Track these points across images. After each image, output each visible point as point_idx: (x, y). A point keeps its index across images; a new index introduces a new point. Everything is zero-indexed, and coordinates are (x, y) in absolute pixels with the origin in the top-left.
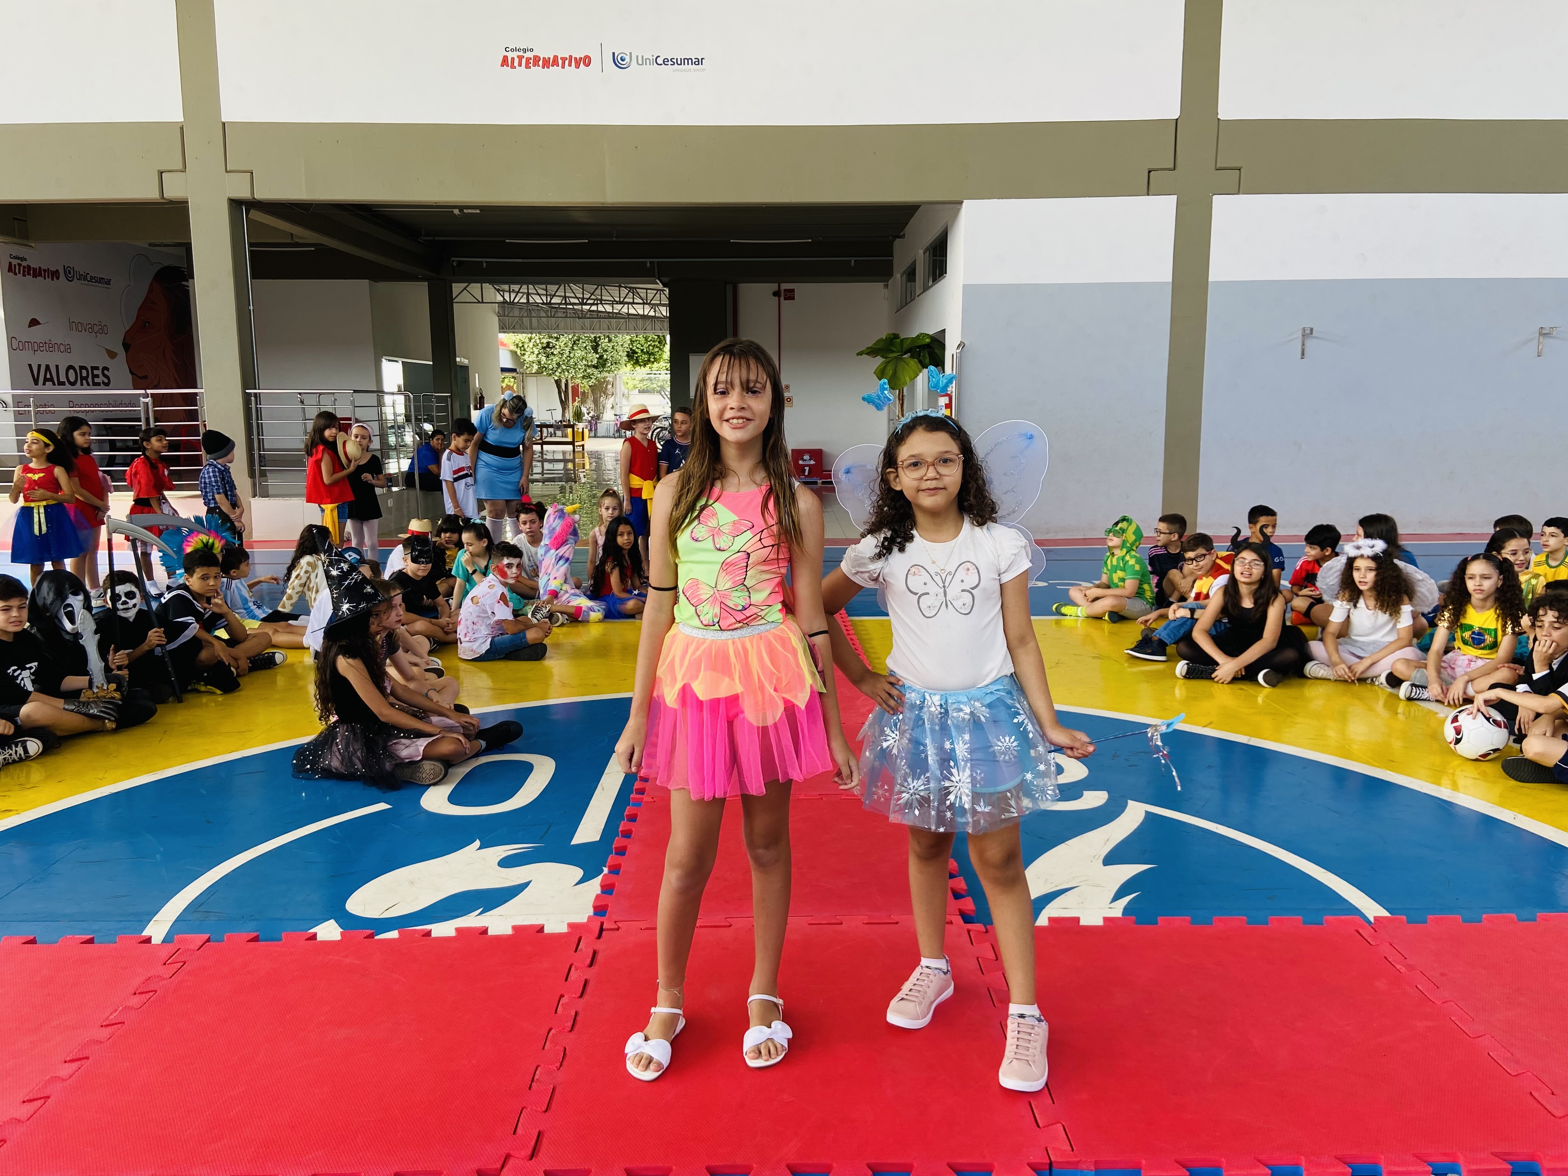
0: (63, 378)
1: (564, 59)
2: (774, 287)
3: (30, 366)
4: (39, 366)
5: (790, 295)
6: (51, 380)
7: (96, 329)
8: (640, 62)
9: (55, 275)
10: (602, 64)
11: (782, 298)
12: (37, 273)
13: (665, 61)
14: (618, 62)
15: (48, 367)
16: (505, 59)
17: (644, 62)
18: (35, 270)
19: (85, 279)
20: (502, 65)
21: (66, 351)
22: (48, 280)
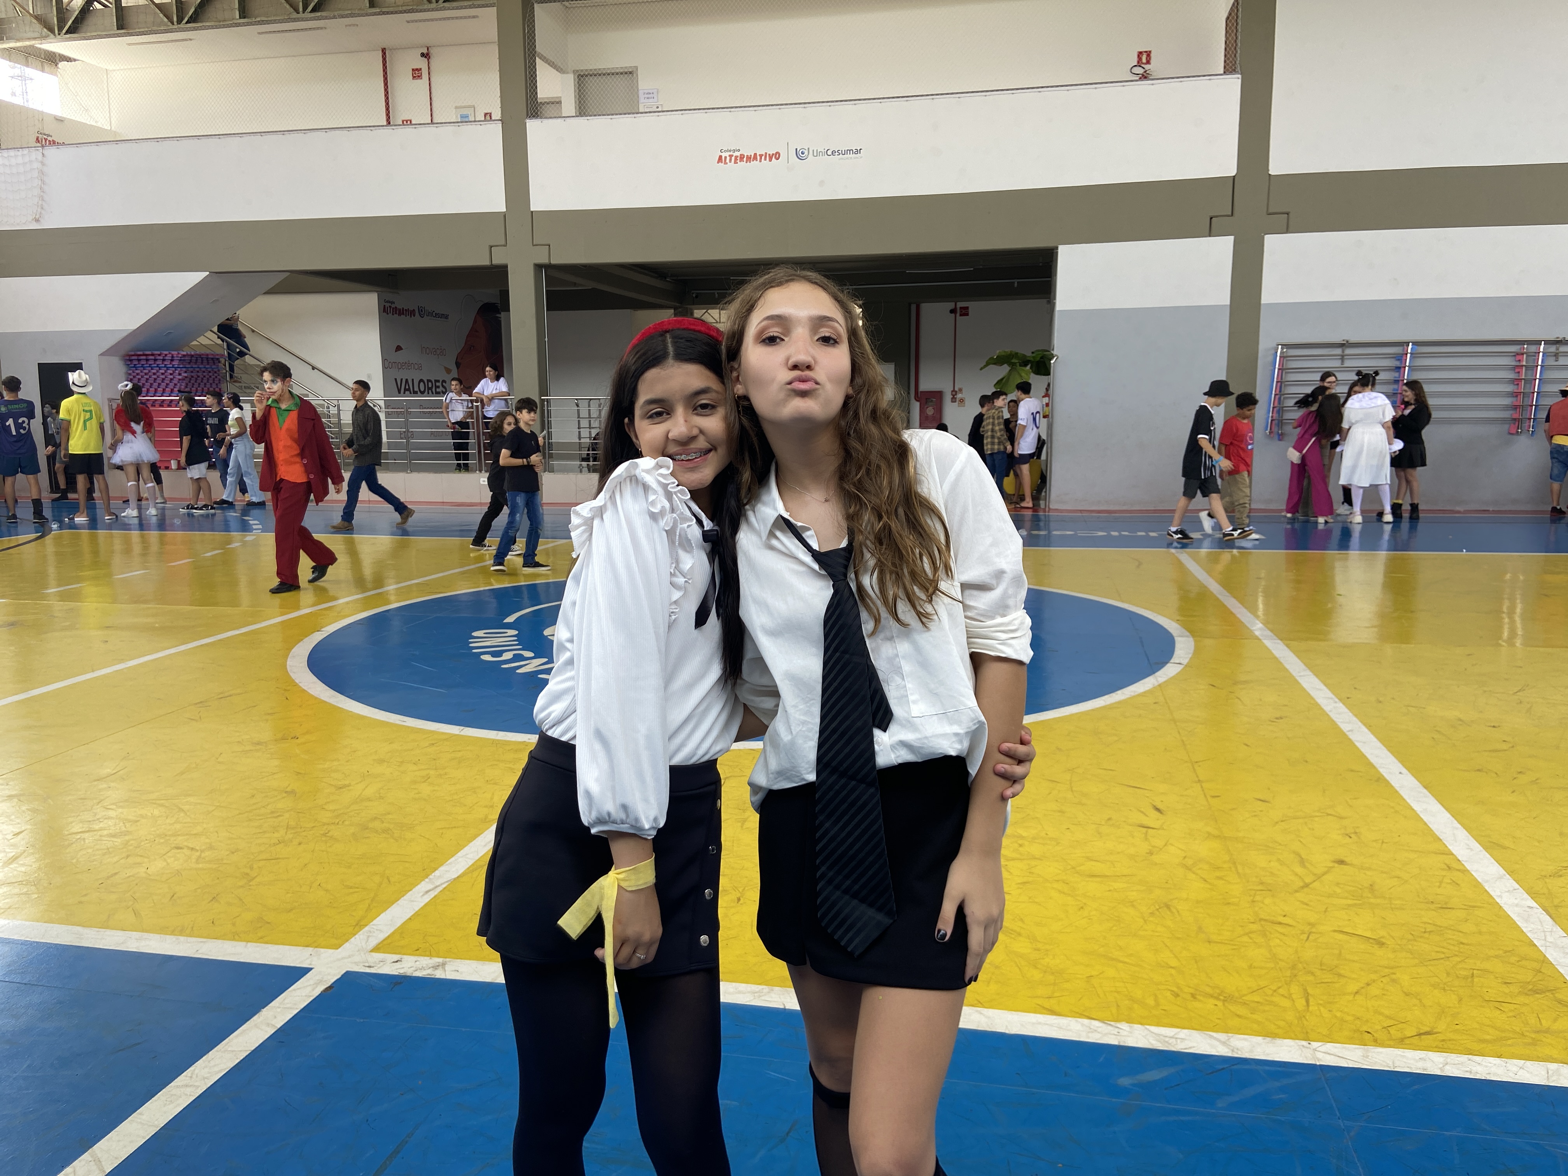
0: (416, 389)
1: (761, 156)
2: (951, 305)
3: (396, 379)
4: (402, 380)
5: (965, 312)
6: (409, 390)
7: (438, 352)
8: (815, 155)
9: (412, 313)
10: (788, 156)
11: (958, 315)
12: (401, 312)
13: (833, 153)
14: (800, 155)
15: (407, 380)
16: (720, 157)
17: (817, 154)
18: (400, 310)
19: (432, 315)
20: (718, 163)
21: (419, 368)
22: (408, 317)
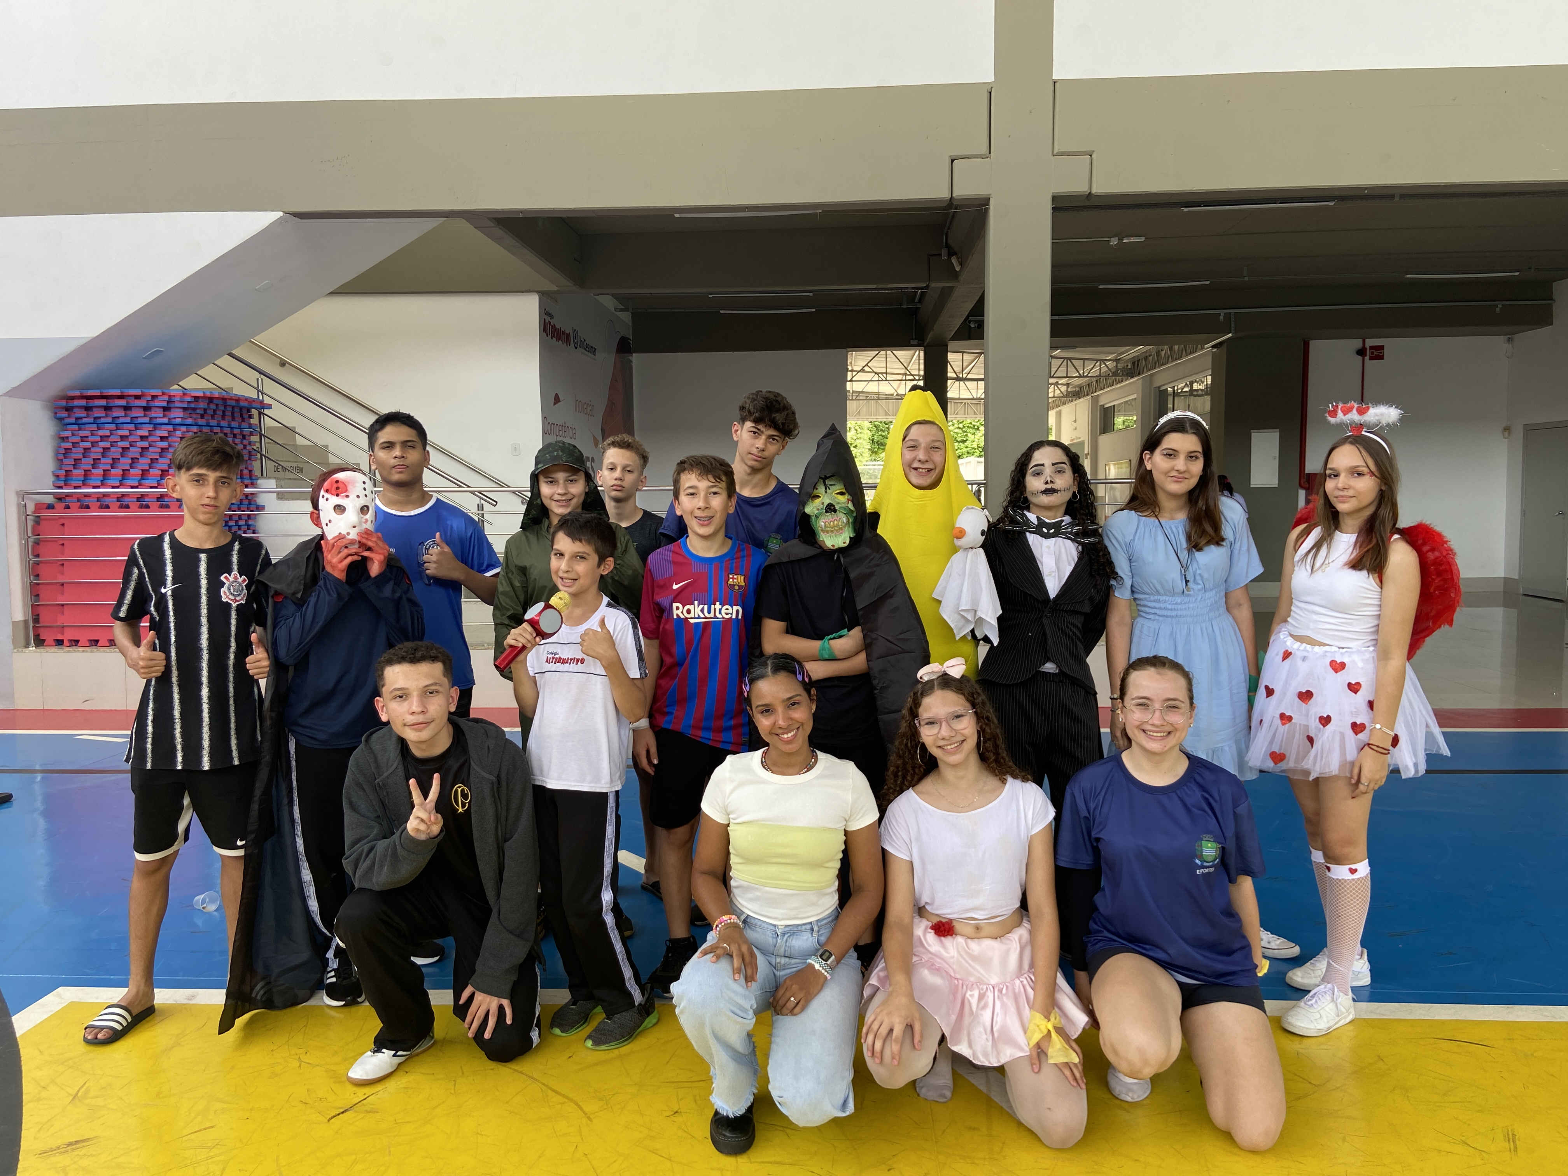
2: (1357, 343)
5: (1378, 353)
7: (589, 409)
9: (567, 339)
11: (1367, 358)
12: (558, 335)
18: (557, 331)
19: (584, 346)
22: (565, 345)
